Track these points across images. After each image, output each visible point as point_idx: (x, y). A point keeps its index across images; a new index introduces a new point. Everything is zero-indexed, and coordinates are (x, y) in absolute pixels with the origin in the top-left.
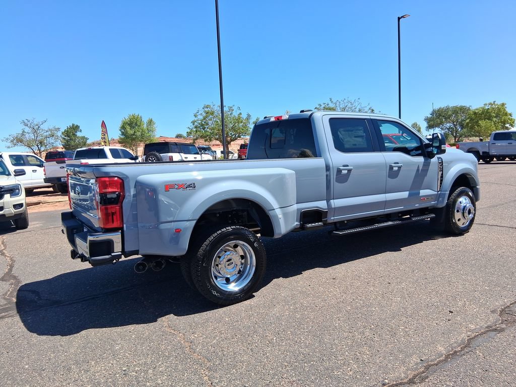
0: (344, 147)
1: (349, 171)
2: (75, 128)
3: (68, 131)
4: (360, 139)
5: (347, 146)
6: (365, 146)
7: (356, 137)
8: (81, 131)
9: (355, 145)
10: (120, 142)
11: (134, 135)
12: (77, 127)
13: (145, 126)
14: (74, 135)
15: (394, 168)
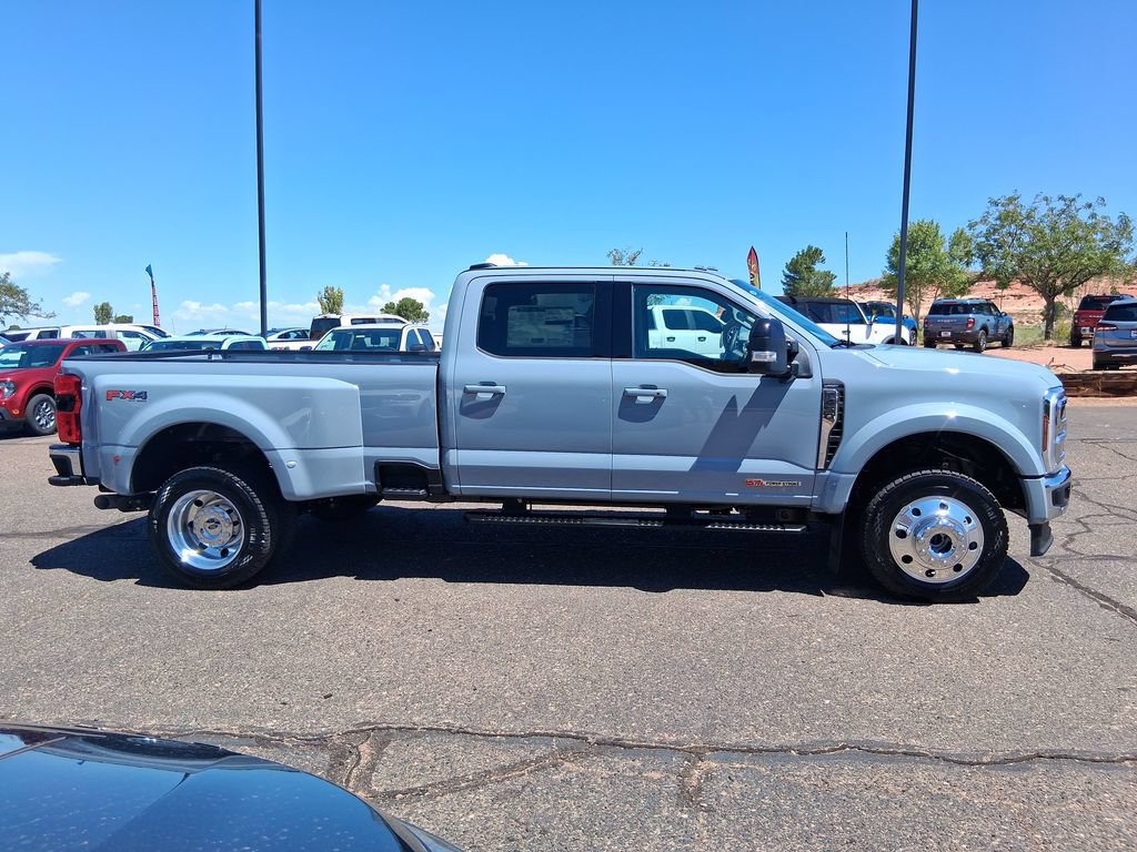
0: (506, 343)
1: (498, 396)
2: (813, 255)
3: (797, 261)
4: (559, 329)
5: (513, 342)
6: (569, 343)
7: (548, 323)
8: (823, 261)
9: (541, 340)
10: (882, 285)
11: (915, 267)
12: (818, 252)
13: (944, 249)
14: (810, 269)
15: (639, 398)
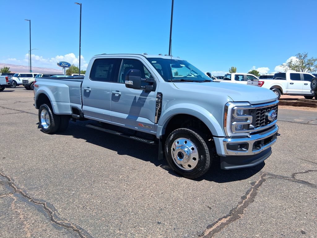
1: (90, 91)
4: (105, 72)
15: (116, 94)
